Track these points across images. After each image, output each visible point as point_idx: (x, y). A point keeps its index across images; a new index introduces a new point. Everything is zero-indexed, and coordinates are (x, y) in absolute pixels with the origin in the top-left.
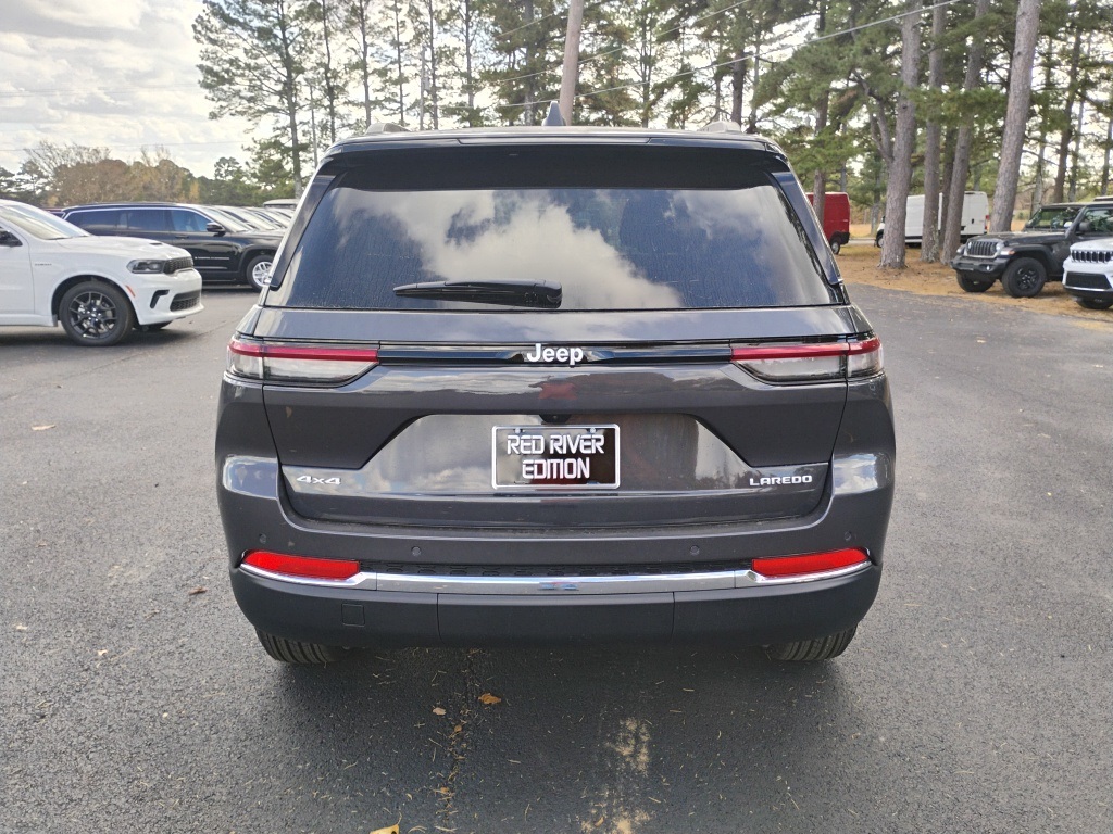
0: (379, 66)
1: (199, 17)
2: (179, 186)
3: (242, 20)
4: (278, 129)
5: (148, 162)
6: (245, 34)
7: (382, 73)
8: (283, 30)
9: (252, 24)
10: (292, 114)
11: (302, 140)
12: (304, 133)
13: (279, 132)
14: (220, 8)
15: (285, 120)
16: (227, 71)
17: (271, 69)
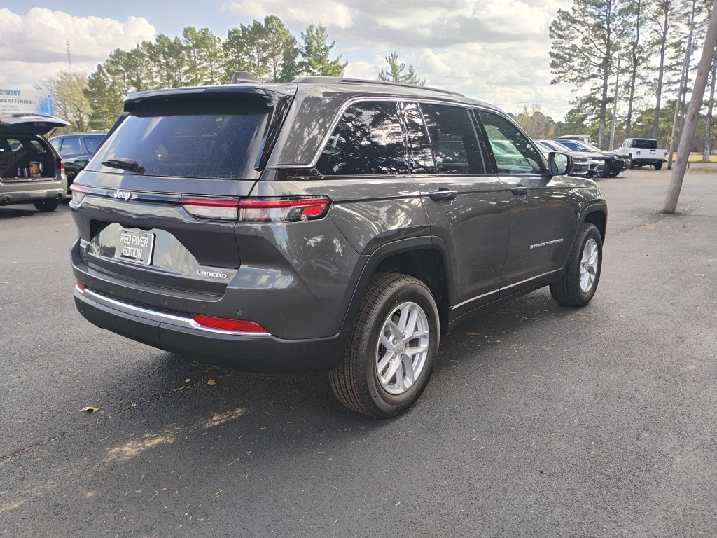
0: (674, 41)
1: (555, 21)
2: (543, 128)
3: (582, 20)
4: (594, 89)
5: (527, 114)
6: (583, 29)
7: (677, 45)
8: (608, 24)
9: (588, 22)
10: (606, 78)
11: (610, 95)
12: (612, 91)
13: (594, 91)
14: (568, 14)
15: (600, 82)
16: (569, 54)
17: (596, 50)
